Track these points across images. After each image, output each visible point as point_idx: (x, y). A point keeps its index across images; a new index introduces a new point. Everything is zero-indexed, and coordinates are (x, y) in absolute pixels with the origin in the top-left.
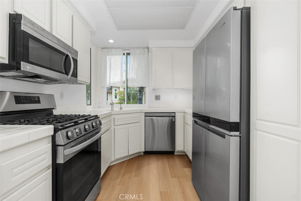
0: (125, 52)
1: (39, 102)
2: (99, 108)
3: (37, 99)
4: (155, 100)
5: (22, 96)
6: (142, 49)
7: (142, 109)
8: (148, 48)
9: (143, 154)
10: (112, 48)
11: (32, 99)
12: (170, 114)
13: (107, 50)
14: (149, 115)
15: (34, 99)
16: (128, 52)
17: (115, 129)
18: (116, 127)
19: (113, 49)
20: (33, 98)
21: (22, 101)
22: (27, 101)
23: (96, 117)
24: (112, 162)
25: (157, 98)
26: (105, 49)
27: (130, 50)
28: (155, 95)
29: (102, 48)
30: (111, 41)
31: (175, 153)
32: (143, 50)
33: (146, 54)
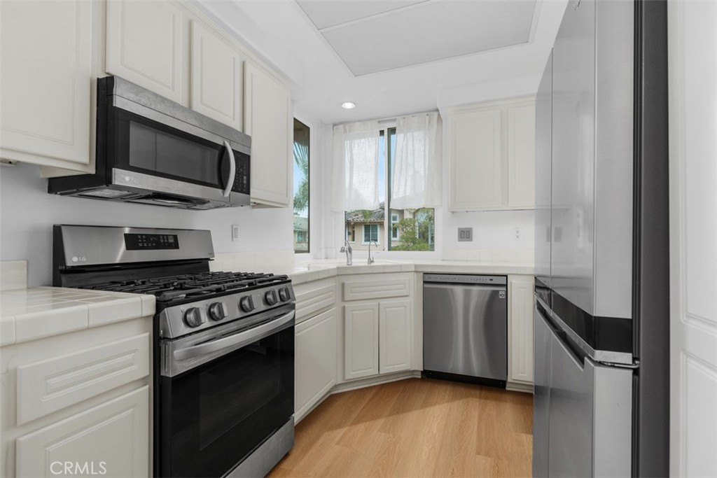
0: (385, 128)
1: (175, 245)
2: (327, 258)
3: (171, 241)
4: (459, 240)
5: (142, 235)
6: (426, 114)
7: (416, 263)
8: (437, 110)
9: (420, 377)
10: (355, 122)
11: (162, 241)
12: (491, 280)
13: (345, 128)
14: (433, 279)
15: (166, 241)
16: (392, 125)
17: (346, 310)
18: (347, 305)
19: (357, 123)
20: (163, 239)
21: (141, 245)
22: (150, 245)
23: (284, 280)
24: (336, 386)
25: (465, 235)
26: (340, 126)
27: (395, 120)
28: (459, 229)
29: (334, 125)
30: (348, 106)
31: (507, 385)
32: (427, 117)
33: (435, 125)
